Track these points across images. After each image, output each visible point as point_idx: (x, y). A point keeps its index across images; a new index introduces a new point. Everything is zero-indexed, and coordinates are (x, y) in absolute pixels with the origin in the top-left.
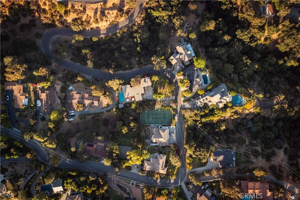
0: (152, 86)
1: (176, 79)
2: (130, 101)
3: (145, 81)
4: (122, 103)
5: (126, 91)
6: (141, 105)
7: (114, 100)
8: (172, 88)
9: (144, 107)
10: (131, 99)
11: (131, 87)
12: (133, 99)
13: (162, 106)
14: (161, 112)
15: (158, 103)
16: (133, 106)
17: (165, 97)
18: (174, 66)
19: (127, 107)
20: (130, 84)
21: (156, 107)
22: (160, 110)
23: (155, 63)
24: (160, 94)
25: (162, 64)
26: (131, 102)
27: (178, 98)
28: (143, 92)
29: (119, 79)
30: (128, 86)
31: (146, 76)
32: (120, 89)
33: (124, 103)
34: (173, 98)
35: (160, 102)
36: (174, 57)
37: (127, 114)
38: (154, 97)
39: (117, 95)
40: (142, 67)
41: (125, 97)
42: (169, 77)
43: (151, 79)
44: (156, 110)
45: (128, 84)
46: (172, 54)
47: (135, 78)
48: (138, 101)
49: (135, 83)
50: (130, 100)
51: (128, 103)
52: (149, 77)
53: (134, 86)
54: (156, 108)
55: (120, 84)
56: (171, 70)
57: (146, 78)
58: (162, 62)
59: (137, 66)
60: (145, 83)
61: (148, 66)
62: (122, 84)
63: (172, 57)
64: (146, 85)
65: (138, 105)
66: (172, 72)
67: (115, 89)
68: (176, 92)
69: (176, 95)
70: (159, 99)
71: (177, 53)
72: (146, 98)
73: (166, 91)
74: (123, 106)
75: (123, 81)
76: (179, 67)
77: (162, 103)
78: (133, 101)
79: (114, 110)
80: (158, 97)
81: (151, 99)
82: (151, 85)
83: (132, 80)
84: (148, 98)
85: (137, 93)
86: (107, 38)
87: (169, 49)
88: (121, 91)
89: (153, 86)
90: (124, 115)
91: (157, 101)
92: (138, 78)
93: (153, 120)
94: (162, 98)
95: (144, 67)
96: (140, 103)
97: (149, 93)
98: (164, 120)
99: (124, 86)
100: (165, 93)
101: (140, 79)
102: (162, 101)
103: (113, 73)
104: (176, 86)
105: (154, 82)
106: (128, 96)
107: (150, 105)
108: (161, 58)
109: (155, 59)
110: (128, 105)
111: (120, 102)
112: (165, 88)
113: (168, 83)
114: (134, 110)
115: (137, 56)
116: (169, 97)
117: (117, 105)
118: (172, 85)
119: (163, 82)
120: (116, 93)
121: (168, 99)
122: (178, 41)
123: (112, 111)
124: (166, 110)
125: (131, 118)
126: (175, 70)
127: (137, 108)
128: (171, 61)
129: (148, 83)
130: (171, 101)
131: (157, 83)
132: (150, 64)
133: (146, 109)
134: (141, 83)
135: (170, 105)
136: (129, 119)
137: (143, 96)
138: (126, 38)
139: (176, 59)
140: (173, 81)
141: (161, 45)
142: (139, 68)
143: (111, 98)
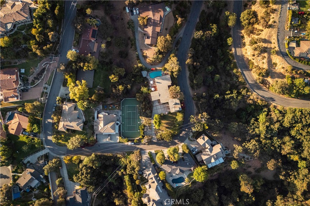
0: (169, 113)
1: (178, 144)
2: (150, 85)
3: (176, 104)
4: (148, 75)
5: (163, 79)
6: (145, 100)
7: (152, 65)
8: (167, 139)
9: (143, 103)
10: (153, 87)
11: (169, 87)
12: (153, 89)
13: (144, 125)
14: (137, 125)
15: (148, 120)
16: (144, 89)
17: (155, 129)
18: (194, 141)
19: (144, 81)
20: (172, 85)
21: (143, 118)
22: (139, 123)
23: (199, 117)
24: (160, 123)
25: (199, 126)
26: (149, 87)
27: (155, 146)
28: (162, 101)
29: (179, 71)
30: (170, 83)
31: (182, 105)
32: (165, 72)
33: (148, 77)
34: (155, 140)
35: (150, 123)
36: (206, 142)
37: (134, 81)
38: (156, 116)
39: (158, 68)
40: (194, 100)
41: (155, 79)
42: (181, 135)
43: (179, 111)
44: (139, 118)
45: (172, 82)
46: (211, 138)
47: (179, 91)
49: (173, 91)
50: (152, 84)
51: (148, 83)
52: (181, 109)
53: (170, 90)
54: (142, 118)
55: (172, 72)
56: (190, 137)
57: (180, 105)
58: (201, 126)
59: (195, 94)
60: (174, 104)
61: (195, 107)
62: (173, 75)
63: (206, 138)
64: (171, 105)
65: (146, 96)
66: (187, 139)
67: (167, 66)
68: (162, 143)
69: (158, 144)
70: (153, 122)
71: (212, 146)
72: (154, 105)
73: (163, 131)
74: (144, 76)
75: (176, 77)
76: (194, 147)
77: (148, 125)
78: (151, 89)
79: (139, 65)
80: (156, 121)
81: (153, 111)
82: (171, 112)
83: (178, 88)
84: (154, 108)
85: (160, 94)
86: (230, 57)
87: (217, 135)
88: (164, 73)
89: (169, 114)
90: (133, 78)
91: (151, 120)
92: (180, 95)
93: (126, 114)
94: (154, 125)
95: (194, 103)
96: (148, 98)
97: (160, 109)
98: (126, 128)
99: (170, 77)
100: (161, 130)
101: (178, 97)
102: (151, 125)
103: (186, 63)
104: (170, 144)
105: (174, 116)
106: (157, 82)
107: (145, 110)
108: (205, 125)
109: (204, 117)
110: (146, 82)
111: (149, 73)
112: (167, 129)
113: (173, 133)
114: (139, 91)
115: (208, 95)
116: (156, 134)
117: (146, 68)
118: (171, 138)
119: (175, 127)
120: (161, 67)
121: (153, 133)
122: (227, 147)
123: (138, 62)
124: (139, 131)
125: (130, 86)
126: (190, 142)
127: (142, 94)
128: (202, 137)
129: (174, 108)
130: (150, 136)
131: (173, 120)
132: (198, 110)
133: (140, 105)
134: (173, 99)
135: (145, 136)
136: (127, 84)
137: (156, 102)
138: (230, 80)
139: (204, 144)
140: (175, 140)
141: (222, 125)
142: (193, 96)
143: (155, 60)
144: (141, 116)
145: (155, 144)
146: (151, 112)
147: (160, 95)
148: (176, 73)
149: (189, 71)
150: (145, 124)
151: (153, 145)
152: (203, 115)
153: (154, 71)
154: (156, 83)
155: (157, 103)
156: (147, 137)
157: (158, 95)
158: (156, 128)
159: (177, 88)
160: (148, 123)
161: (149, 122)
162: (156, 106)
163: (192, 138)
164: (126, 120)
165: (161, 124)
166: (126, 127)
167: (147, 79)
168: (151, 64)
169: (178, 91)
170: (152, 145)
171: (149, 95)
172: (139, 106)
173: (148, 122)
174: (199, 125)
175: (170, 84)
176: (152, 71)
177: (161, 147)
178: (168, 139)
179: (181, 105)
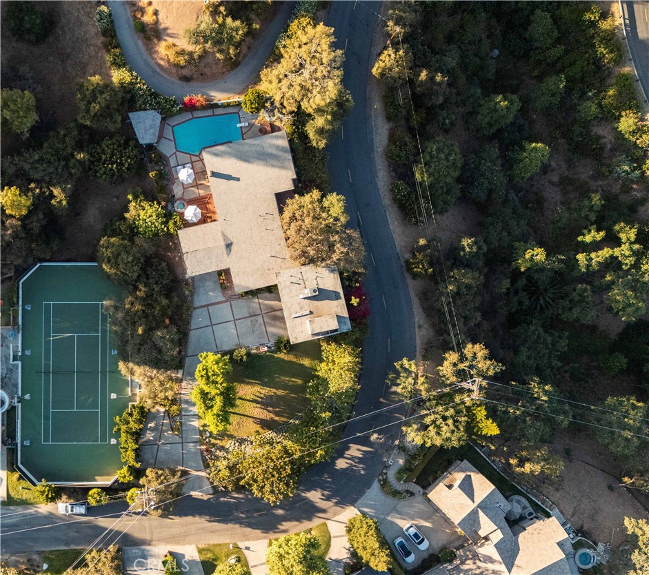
0: (283, 344)
1: (324, 511)
2: (177, 191)
3: (321, 295)
4: (168, 133)
5: (245, 158)
6: (149, 271)
7: (186, 79)
8: (267, 488)
9: (136, 288)
10: (191, 202)
11: (281, 199)
12: (191, 212)
13: (142, 408)
14: (104, 406)
15: (162, 384)
16: (144, 214)
17: (201, 433)
18: (412, 494)
19: (140, 170)
20: (301, 186)
21: (138, 370)
22: (114, 396)
23: (447, 369)
24: (229, 398)
25: (445, 418)
26: (171, 199)
27: (199, 522)
28: (242, 281)
29: (339, 109)
30: (284, 178)
31: (354, 301)
32: (264, 117)
33: (166, 148)
34: (199, 488)
36: (483, 506)
38: (209, 361)
39: (220, 97)
40: (415, 276)
41: (206, 156)
42: (341, 464)
43: (334, 337)
44: (116, 371)
45: (297, 173)
46: (505, 484)
47: (343, 219)
48: (177, 246)
49: (308, 220)
50: (185, 187)
51: (166, 178)
52: (348, 326)
53: (287, 214)
54: (132, 373)
55: (301, 117)
56: (391, 474)
57: (343, 301)
58: (455, 421)
59: (422, 242)
60: (308, 293)
63: (483, 487)
64: (292, 300)
65: (151, 250)
66: (376, 485)
68: (237, 506)
69: (217, 510)
70: (191, 390)
71: (514, 524)
72: (199, 300)
73: (242, 441)
74: (142, 141)
75: (322, 144)
76: (412, 531)
77: (162, 409)
78: (182, 215)
79: (119, 76)
80: (206, 389)
81: (193, 336)
82: (293, 341)
83: (335, 203)
84: (198, 319)
85: (232, 237)
87: (537, 468)
88: (251, 126)
89: (279, 350)
90: (80, 147)
91: (180, 381)
92: (343, 245)
93: (47, 350)
94: (195, 410)
95: (412, 293)
96: (164, 264)
97: (232, 325)
98: (46, 425)
99: (284, 143)
100: (231, 437)
101: (335, 257)
102: (180, 410)
103: (374, 71)
104: (280, 512)
105: (306, 362)
106: (214, 174)
107: (149, 330)
108: (481, 413)
109: (471, 367)
110: (152, 174)
111: (173, 121)
112: (269, 434)
113: (302, 457)
114: (115, 220)
115: (485, 248)
116: (204, 461)
117: (155, 95)
118: (287, 484)
119: (311, 420)
120: (240, 93)
121: (189, 452)
122: (585, 528)
123: (109, 58)
124: (113, 441)
125: (62, 196)
126: (390, 501)
127: (132, 240)
128: (459, 477)
129: (306, 320)
130: (173, 473)
131: (300, 382)
132: (431, 332)
133: (120, 300)
134: (304, 269)
135: (148, 472)
136: (50, 184)
137: (210, 284)
138: (592, 177)
139: (472, 520)
140: (309, 490)
141: (565, 413)
142: (407, 256)
143: (205, 52)
144: (126, 360)
145: (201, 514)
146: (182, 339)
147: (229, 246)
148: (320, 121)
149: (389, 118)
150: (148, 403)
151: (190, 519)
152: (469, 356)
153: (200, 114)
154: (213, 182)
155: (213, 291)
156: (158, 477)
157: (222, 244)
158: (204, 426)
159: (326, 204)
160: (166, 398)
161: (170, 394)
162: (207, 306)
163: (399, 479)
164: (47, 382)
165: (233, 405)
166: (47, 418)
167: (161, 159)
168: (185, 72)
169: (336, 219)
170: (186, 515)
171: (168, 249)
172: (116, 308)
173: (162, 395)
174: (447, 414)
175: (289, 186)
176: (188, 116)
177: (230, 526)
178: (272, 492)
179: (348, 300)
